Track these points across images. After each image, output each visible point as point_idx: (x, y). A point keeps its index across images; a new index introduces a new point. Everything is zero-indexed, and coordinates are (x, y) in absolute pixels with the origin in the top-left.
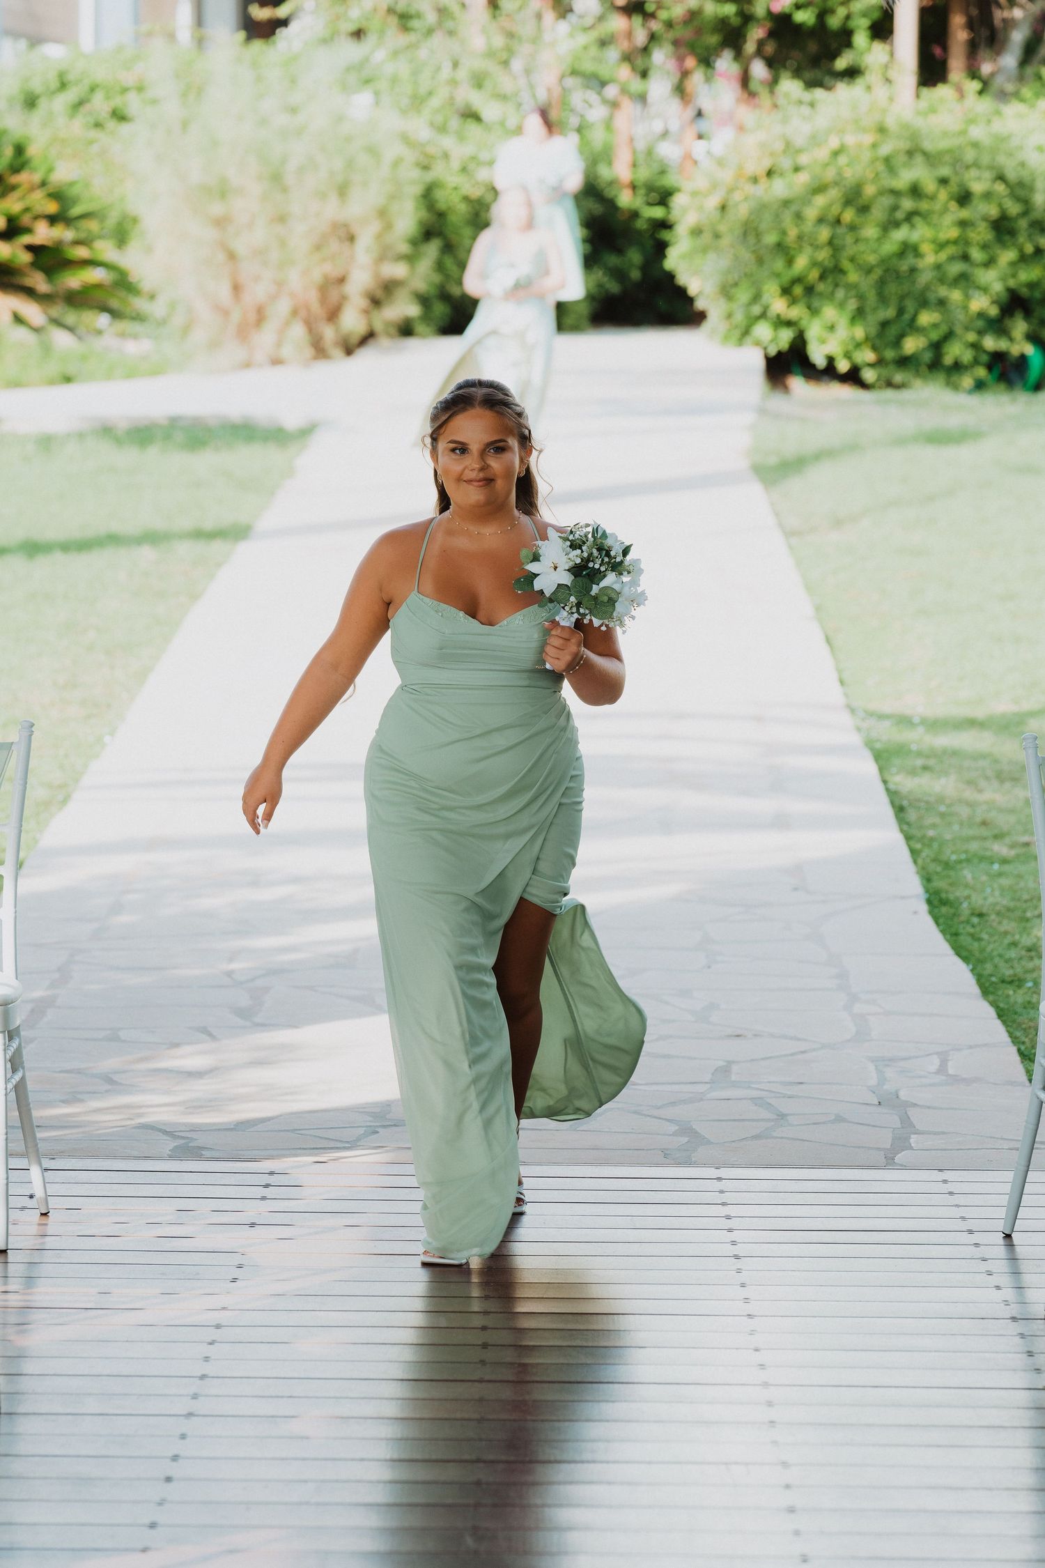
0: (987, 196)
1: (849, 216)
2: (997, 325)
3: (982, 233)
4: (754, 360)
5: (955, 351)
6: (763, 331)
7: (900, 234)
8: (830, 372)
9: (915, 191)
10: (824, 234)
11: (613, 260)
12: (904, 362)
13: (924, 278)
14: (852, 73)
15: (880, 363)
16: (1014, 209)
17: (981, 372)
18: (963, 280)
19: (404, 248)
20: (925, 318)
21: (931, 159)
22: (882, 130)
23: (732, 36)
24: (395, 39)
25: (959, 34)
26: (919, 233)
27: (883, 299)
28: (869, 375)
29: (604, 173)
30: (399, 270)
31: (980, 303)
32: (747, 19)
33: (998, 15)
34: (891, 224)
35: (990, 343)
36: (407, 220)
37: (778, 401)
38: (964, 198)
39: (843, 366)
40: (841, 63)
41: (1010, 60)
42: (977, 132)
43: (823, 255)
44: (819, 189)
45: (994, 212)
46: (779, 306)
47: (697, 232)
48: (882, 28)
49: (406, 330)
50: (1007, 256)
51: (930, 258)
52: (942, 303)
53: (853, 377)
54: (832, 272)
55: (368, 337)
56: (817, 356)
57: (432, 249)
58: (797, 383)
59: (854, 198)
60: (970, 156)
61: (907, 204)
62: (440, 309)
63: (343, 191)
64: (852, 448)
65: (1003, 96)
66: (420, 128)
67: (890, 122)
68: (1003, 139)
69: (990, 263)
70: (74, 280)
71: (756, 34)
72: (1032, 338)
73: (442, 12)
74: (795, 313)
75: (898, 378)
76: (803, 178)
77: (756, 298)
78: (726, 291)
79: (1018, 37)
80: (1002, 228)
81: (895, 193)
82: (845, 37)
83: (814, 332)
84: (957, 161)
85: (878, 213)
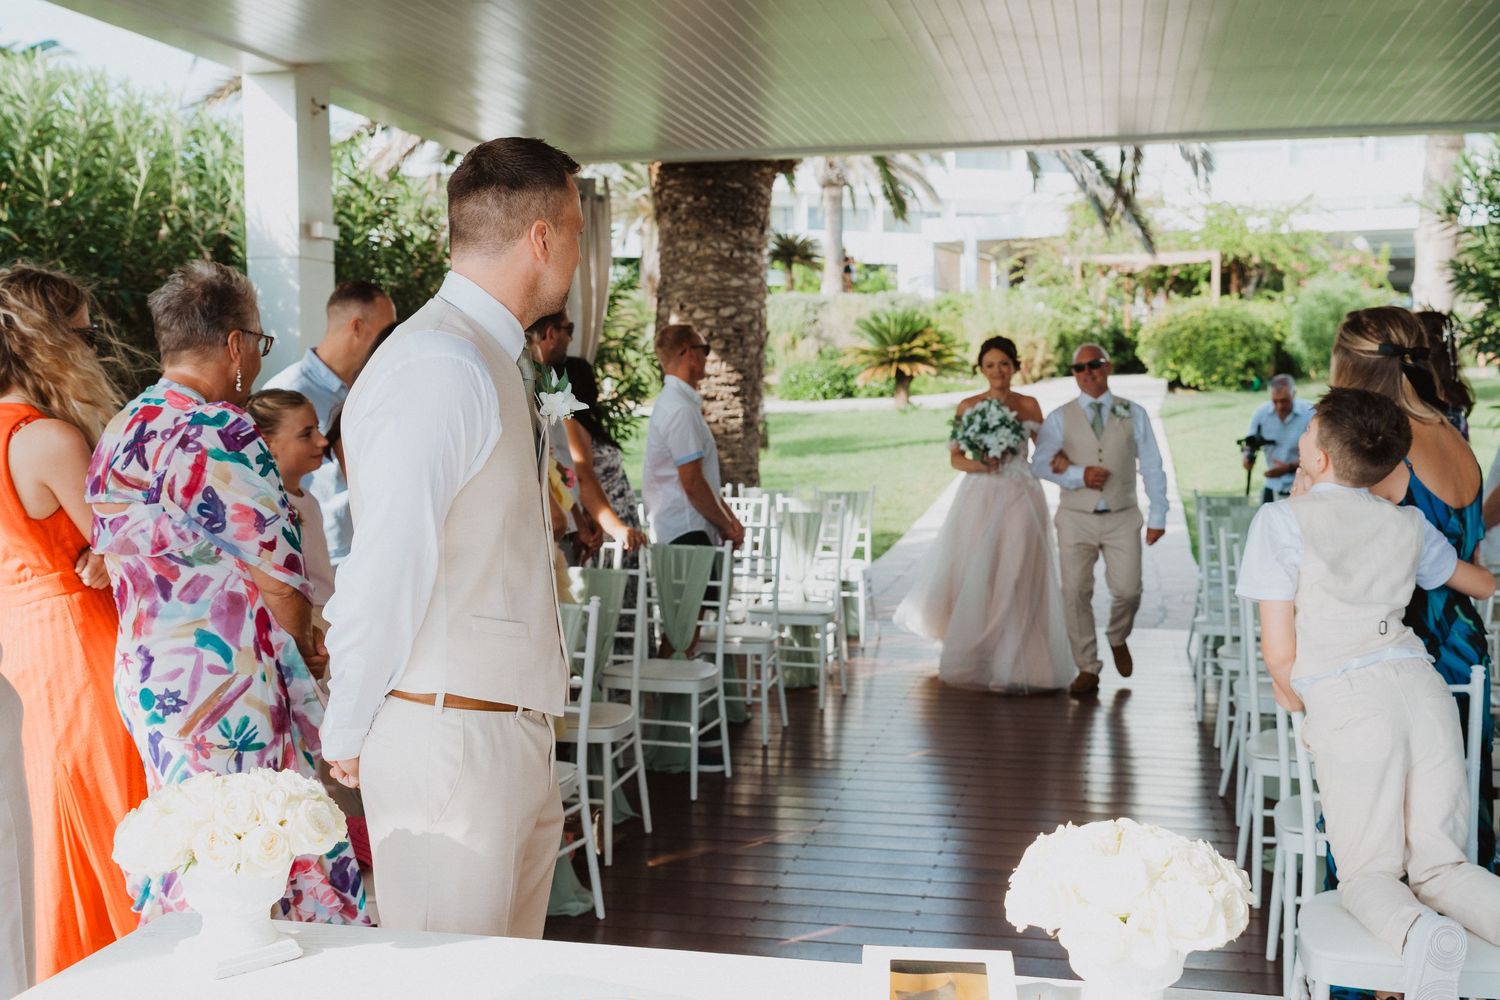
0: (1241, 330)
1: (1195, 337)
2: (1243, 371)
3: (1238, 342)
4: (1163, 383)
5: (1229, 380)
6: (1167, 374)
7: (1211, 343)
8: (1188, 387)
9: (1216, 329)
10: (1186, 343)
11: (1122, 354)
12: (1214, 383)
13: (1219, 357)
14: (1199, 293)
15: (1205, 384)
16: (1248, 334)
17: (1238, 386)
18: (1232, 357)
19: (1053, 350)
20: (1220, 369)
21: (1222, 319)
22: (1205, 311)
23: (1161, 283)
24: (1053, 286)
25: (1235, 280)
26: (1218, 342)
27: (1206, 363)
28: (1201, 388)
29: (1120, 327)
30: (1050, 357)
31: (1238, 364)
32: (1165, 278)
33: (1247, 274)
34: (1208, 339)
35: (1241, 377)
36: (1055, 341)
37: (1171, 395)
38: (1232, 331)
39: (1193, 385)
40: (1195, 290)
41: (1251, 288)
42: (1238, 311)
43: (1186, 350)
44: (1185, 329)
45: (1241, 335)
46: (1172, 366)
47: (1146, 343)
48: (1208, 279)
49: (1053, 375)
50: (1246, 349)
51: (1221, 350)
52: (1225, 365)
53: (1196, 388)
54: (1189, 355)
55: (1041, 378)
56: (1185, 381)
57: (1061, 351)
58: (1179, 391)
59: (1196, 332)
60: (1234, 317)
61: (1213, 333)
62: (1064, 369)
63: (1034, 331)
64: (1192, 410)
65: (1249, 300)
66: (1058, 313)
67: (1209, 307)
68: (1245, 313)
69: (1241, 351)
70: (945, 361)
71: (1168, 283)
72: (1256, 375)
73: (1066, 278)
74: (1178, 368)
75: (1211, 387)
76: (1179, 327)
77: (1164, 363)
78: (1155, 361)
79: (1254, 281)
80: (1245, 340)
81: (1210, 330)
82: (1195, 283)
83: (1183, 374)
84: (1229, 319)
85: (1204, 336)
